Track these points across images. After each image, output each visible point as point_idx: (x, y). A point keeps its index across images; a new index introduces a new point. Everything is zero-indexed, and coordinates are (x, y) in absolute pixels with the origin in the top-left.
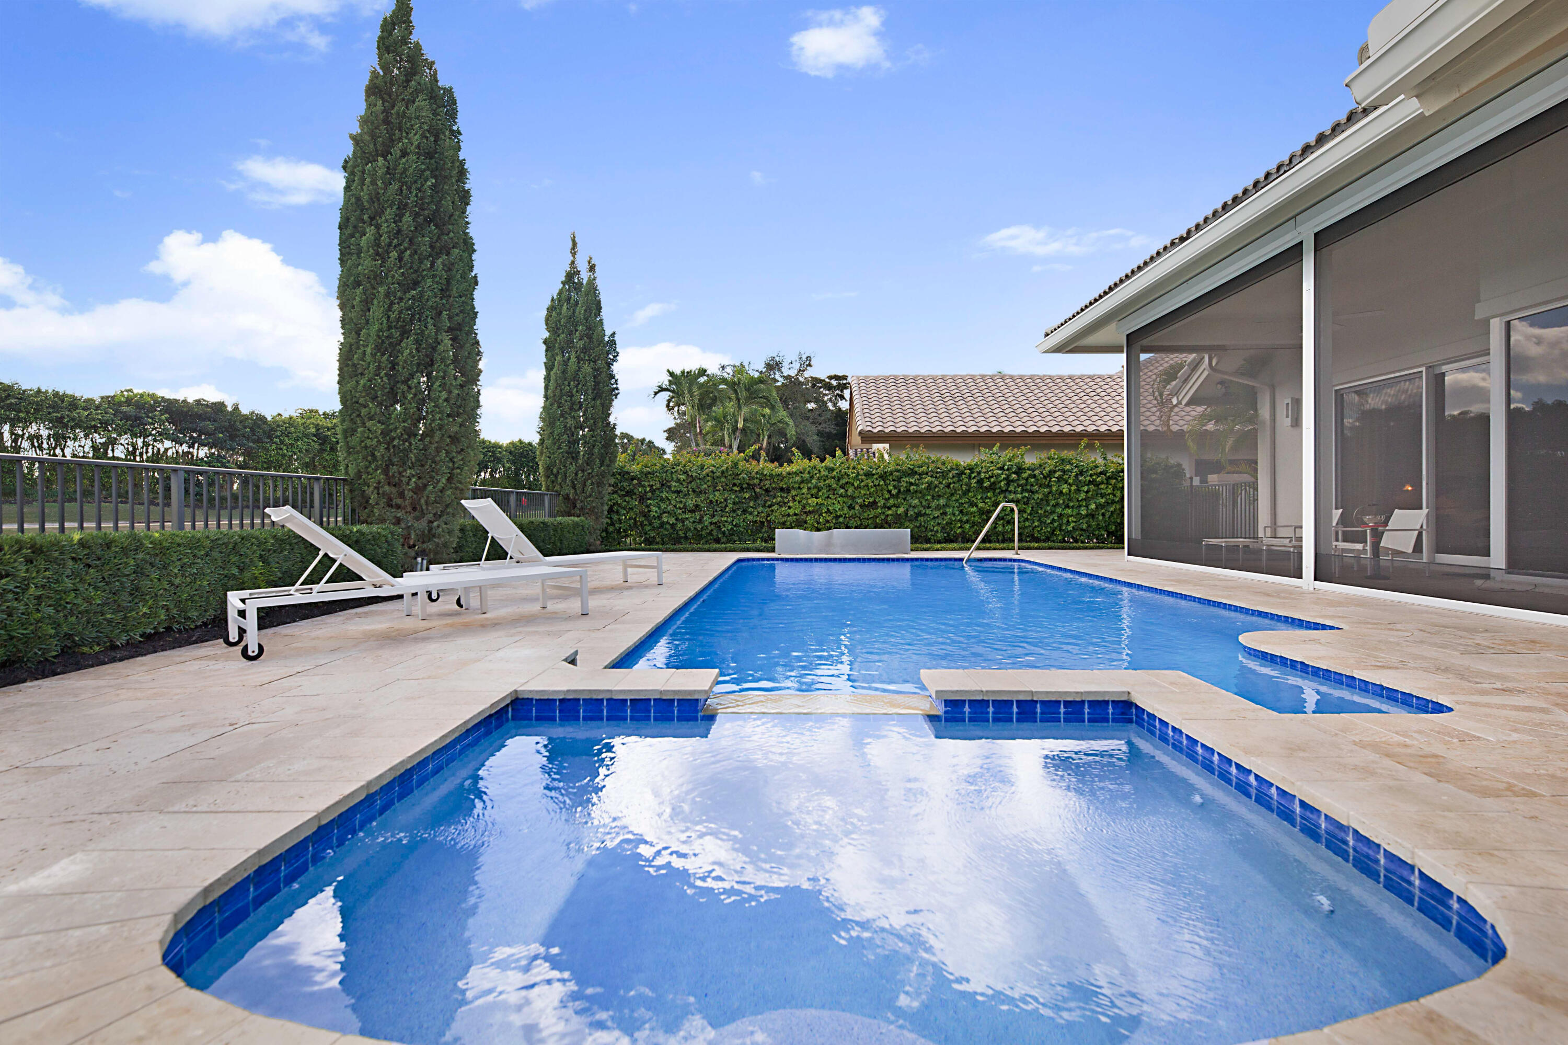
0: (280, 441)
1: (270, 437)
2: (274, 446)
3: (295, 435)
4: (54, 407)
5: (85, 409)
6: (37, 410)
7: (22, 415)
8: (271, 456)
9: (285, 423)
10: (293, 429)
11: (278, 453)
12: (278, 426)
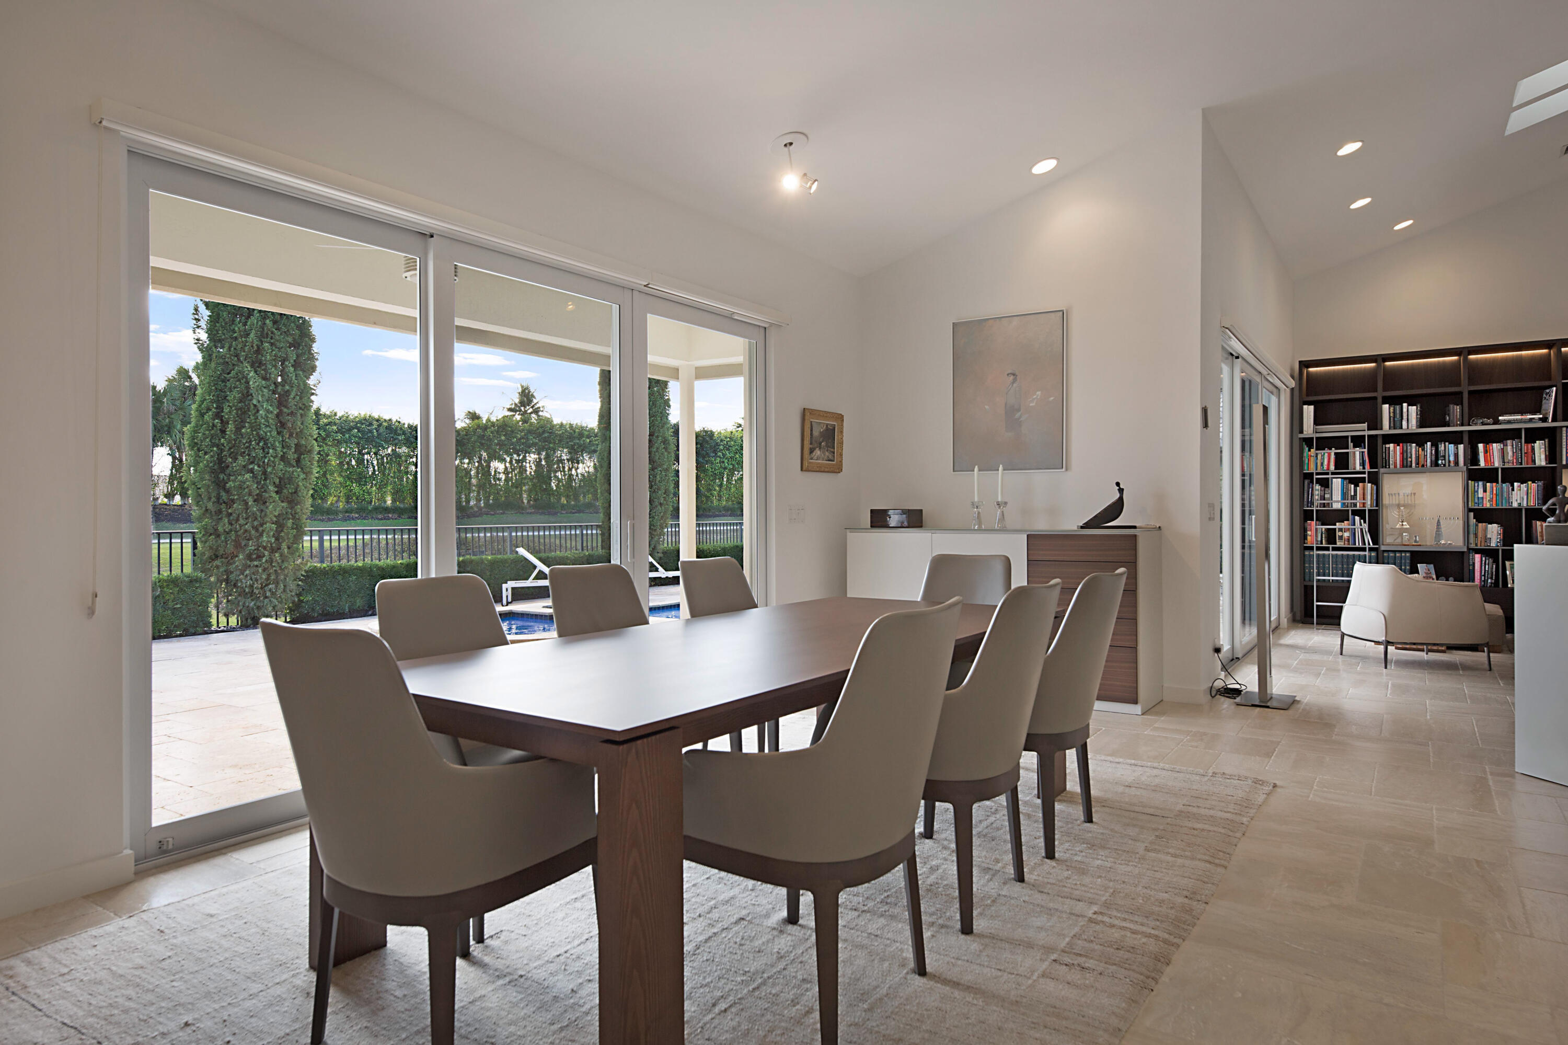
0: (723, 454)
1: (715, 452)
2: (718, 460)
3: (734, 449)
4: (571, 437)
5: (588, 437)
6: (560, 441)
7: (551, 445)
8: (715, 470)
9: (726, 438)
10: (732, 443)
11: (721, 467)
12: (722, 441)
